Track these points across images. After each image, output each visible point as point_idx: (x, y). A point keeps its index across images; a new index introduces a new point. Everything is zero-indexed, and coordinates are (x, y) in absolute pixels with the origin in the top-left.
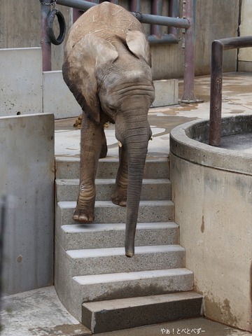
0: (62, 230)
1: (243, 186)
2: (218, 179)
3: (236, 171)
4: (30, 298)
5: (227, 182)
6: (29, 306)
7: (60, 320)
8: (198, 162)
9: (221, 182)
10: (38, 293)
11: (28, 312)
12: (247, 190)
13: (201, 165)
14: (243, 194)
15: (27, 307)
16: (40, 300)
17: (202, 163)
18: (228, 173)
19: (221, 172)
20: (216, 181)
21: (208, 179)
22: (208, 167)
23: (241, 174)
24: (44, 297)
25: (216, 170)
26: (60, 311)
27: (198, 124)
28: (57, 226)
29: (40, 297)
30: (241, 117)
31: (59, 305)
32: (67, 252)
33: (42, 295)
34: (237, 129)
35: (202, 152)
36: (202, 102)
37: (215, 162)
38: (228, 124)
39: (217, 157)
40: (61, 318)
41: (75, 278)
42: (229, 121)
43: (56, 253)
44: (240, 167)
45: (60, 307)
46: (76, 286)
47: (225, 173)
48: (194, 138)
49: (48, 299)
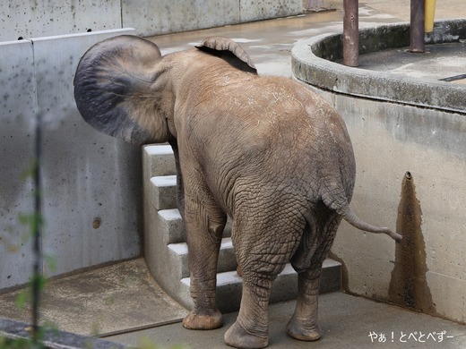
0: (152, 184)
1: (388, 118)
2: (357, 110)
3: (378, 98)
4: (113, 275)
5: (367, 113)
7: (153, 302)
8: (329, 88)
9: (360, 113)
10: (123, 268)
11: (110, 293)
12: (393, 122)
13: (333, 92)
14: (389, 128)
15: (109, 287)
16: (126, 277)
17: (335, 89)
18: (368, 101)
19: (359, 100)
20: (353, 112)
22: (342, 94)
23: (386, 101)
24: (131, 273)
25: (353, 99)
26: (152, 290)
27: (328, 38)
28: (145, 179)
29: (126, 273)
30: (385, 28)
31: (150, 282)
32: (160, 212)
33: (127, 270)
34: (380, 44)
35: (334, 74)
36: (335, 10)
37: (351, 87)
38: (368, 37)
39: (354, 81)
40: (154, 299)
41: (171, 246)
42: (369, 33)
43: (145, 213)
44: (384, 93)
45: (153, 285)
46: (173, 257)
47: (365, 101)
48: (323, 57)
49: (136, 276)
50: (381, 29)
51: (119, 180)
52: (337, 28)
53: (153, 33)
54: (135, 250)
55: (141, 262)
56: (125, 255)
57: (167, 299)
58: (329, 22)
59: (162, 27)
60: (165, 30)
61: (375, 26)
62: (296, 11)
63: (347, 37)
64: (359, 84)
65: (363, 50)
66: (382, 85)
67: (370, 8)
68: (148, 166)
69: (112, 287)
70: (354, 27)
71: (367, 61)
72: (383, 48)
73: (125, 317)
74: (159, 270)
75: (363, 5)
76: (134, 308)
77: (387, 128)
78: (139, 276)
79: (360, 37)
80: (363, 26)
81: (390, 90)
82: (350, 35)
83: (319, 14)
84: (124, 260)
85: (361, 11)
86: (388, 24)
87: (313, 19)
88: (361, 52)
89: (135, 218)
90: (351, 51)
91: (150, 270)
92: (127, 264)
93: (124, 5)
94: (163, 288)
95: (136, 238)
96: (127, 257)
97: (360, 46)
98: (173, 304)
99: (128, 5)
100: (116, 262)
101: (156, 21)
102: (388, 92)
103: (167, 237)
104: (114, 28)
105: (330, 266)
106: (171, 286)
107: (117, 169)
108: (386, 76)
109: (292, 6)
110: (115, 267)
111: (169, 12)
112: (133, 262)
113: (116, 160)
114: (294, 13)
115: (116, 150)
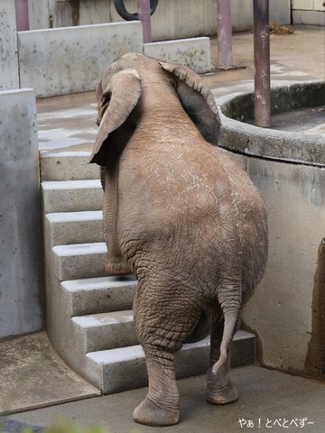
0: (54, 253)
1: (303, 181)
2: (269, 173)
3: (292, 160)
4: (13, 349)
5: (281, 176)
6: (12, 361)
7: (56, 377)
8: (240, 150)
9: (273, 176)
10: (24, 342)
11: (11, 368)
12: (309, 186)
13: (244, 154)
14: (304, 192)
16: (27, 351)
17: (246, 151)
19: (272, 162)
20: (266, 175)
21: (256, 173)
22: (254, 156)
23: (300, 164)
24: (33, 348)
25: (265, 161)
26: (55, 365)
27: (238, 98)
28: (46, 248)
29: (27, 347)
30: (298, 86)
31: (53, 358)
32: (62, 283)
33: (29, 344)
34: (293, 103)
35: (245, 136)
36: (245, 68)
37: (263, 149)
38: (280, 96)
39: (266, 143)
40: (58, 375)
41: (75, 319)
42: (281, 92)
43: (47, 285)
44: (299, 155)
45: (56, 359)
46: (77, 330)
47: (278, 163)
48: (234, 118)
49: (38, 350)
50: (294, 88)
51: (19, 250)
52: (248, 86)
53: (53, 94)
54: (37, 323)
55: (43, 335)
56: (27, 329)
57: (72, 374)
58: (238, 81)
59: (62, 88)
60: (65, 90)
61: (287, 84)
62: (204, 69)
63: (258, 97)
64: (272, 146)
65: (276, 109)
66: (296, 147)
67: (282, 65)
68: (50, 235)
69: (13, 362)
70: (265, 86)
71: (280, 122)
72: (296, 108)
73: (27, 394)
74: (63, 344)
75: (275, 62)
76: (36, 384)
77: (302, 192)
78: (41, 350)
79: (272, 97)
80: (275, 84)
81: (304, 151)
82: (261, 94)
83: (228, 73)
84: (25, 334)
85: (273, 68)
86: (301, 82)
87: (222, 77)
88: (274, 112)
89: (37, 289)
90: (262, 111)
91: (52, 343)
92: (28, 339)
93: (21, 64)
94: (67, 363)
95: (38, 310)
96: (28, 331)
97: (272, 105)
98: (78, 379)
99: (25, 64)
100: (16, 337)
101: (56, 81)
102: (302, 154)
103: (71, 310)
104: (12, 89)
105: (243, 338)
106: (76, 361)
107: (17, 238)
108: (300, 138)
109: (200, 64)
110: (15, 342)
111: (70, 72)
112: (35, 336)
113: (16, 229)
114: (201, 71)
115: (16, 218)
